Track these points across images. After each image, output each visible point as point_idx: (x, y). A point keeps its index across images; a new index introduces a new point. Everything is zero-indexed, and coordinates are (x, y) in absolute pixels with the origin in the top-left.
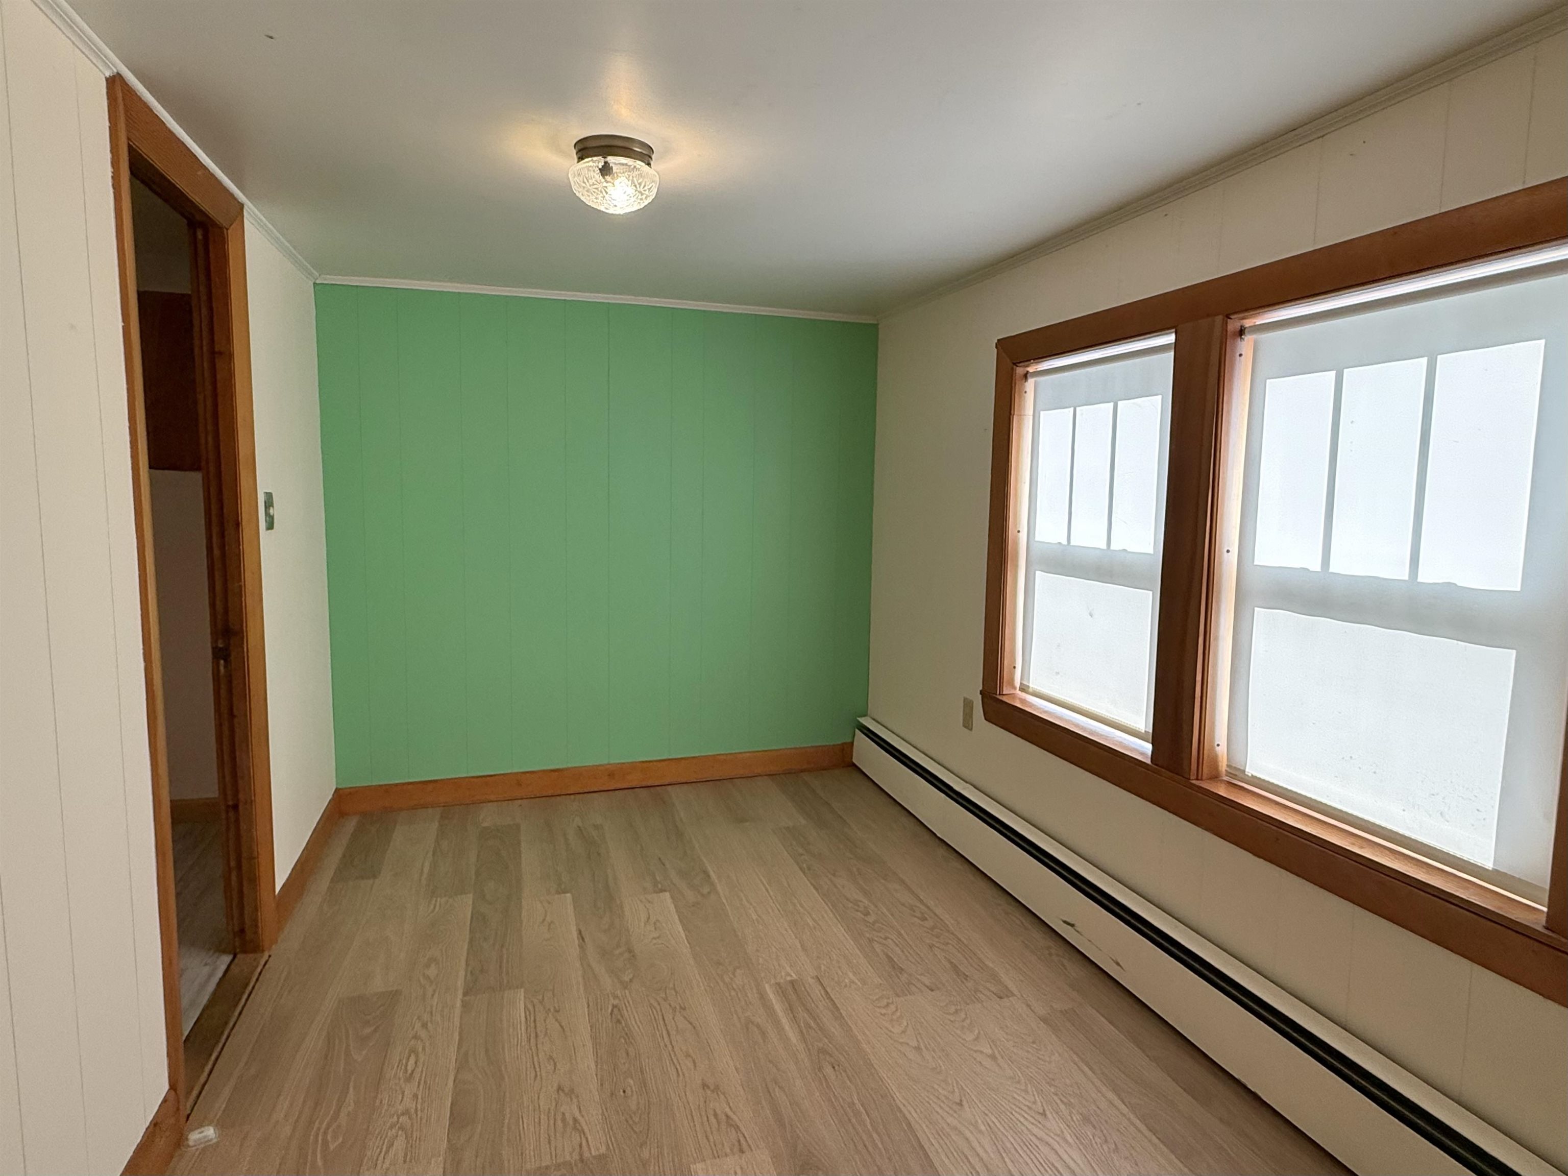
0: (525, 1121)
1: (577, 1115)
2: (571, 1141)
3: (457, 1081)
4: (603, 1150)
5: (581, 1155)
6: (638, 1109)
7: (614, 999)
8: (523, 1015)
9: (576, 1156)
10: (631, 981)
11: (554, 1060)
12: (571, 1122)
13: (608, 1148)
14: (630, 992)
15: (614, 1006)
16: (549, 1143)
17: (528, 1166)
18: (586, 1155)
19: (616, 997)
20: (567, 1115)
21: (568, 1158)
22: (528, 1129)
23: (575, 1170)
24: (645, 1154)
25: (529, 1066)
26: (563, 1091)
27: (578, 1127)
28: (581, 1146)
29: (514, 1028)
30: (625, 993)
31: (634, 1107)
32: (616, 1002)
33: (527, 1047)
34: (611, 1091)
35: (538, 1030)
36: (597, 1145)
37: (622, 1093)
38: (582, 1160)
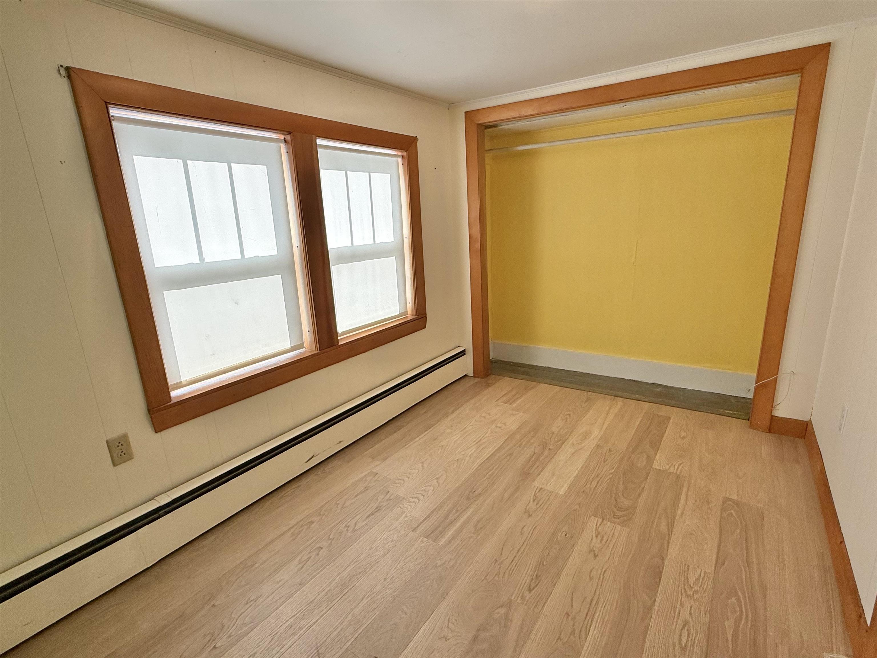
0: (621, 550)
1: (594, 538)
2: (603, 528)
3: (653, 599)
4: (592, 518)
5: (603, 521)
6: (565, 524)
7: (526, 597)
8: (592, 628)
9: (605, 522)
10: (502, 606)
11: (590, 576)
12: (599, 537)
13: (590, 517)
14: (512, 596)
15: (530, 590)
16: (613, 534)
17: (628, 530)
18: (600, 521)
19: (523, 598)
20: (599, 541)
21: (609, 523)
22: (621, 545)
23: (608, 517)
24: (577, 507)
25: (606, 581)
26: (595, 554)
27: (597, 533)
28: (600, 525)
29: (603, 620)
30: (514, 598)
31: (567, 526)
32: (527, 593)
33: (601, 596)
34: (571, 539)
35: (587, 606)
36: (594, 522)
37: (567, 535)
38: (603, 519)
